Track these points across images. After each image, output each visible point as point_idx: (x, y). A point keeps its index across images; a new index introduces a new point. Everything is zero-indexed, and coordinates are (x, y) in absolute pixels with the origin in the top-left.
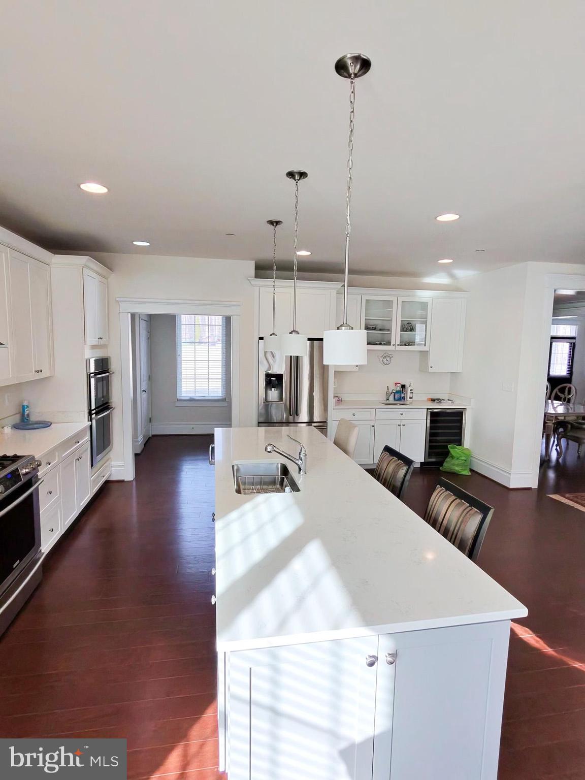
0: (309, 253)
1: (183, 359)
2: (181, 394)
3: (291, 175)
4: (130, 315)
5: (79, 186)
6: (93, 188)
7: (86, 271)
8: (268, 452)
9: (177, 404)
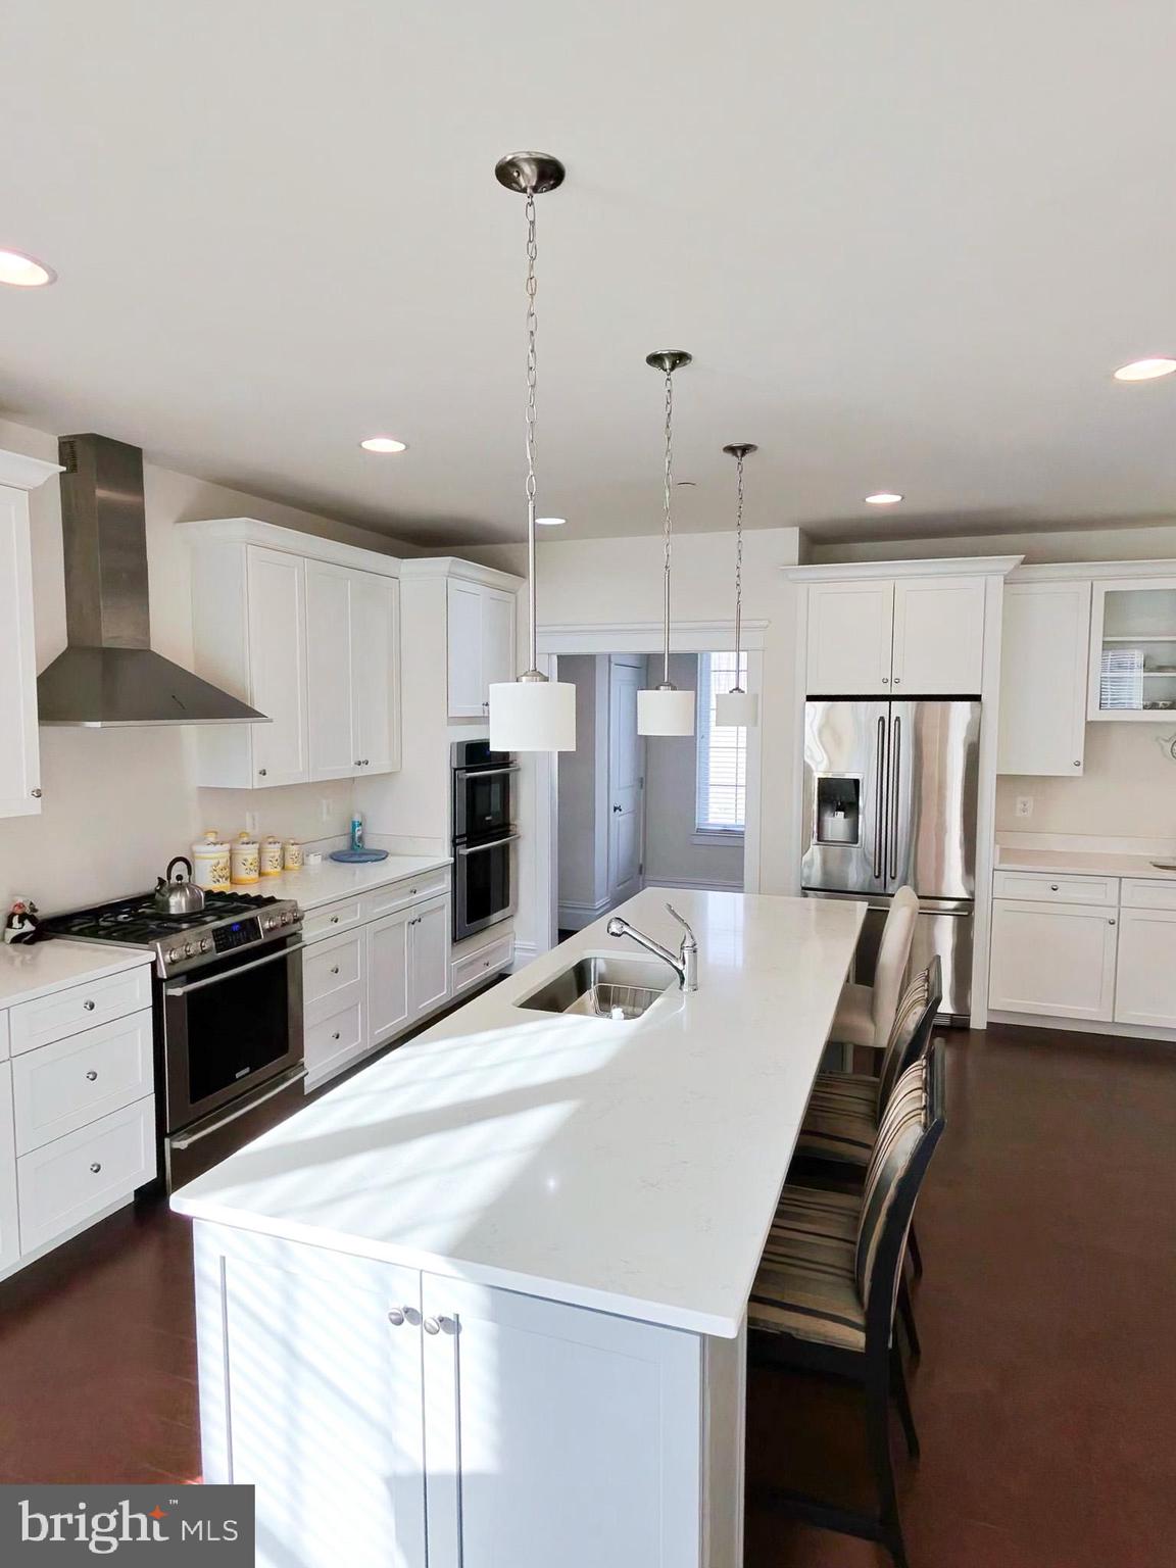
0: (898, 498)
1: (711, 745)
2: (707, 819)
3: (655, 360)
4: (555, 659)
5: (361, 446)
6: (383, 445)
7: (455, 583)
8: (613, 934)
9: (697, 840)
